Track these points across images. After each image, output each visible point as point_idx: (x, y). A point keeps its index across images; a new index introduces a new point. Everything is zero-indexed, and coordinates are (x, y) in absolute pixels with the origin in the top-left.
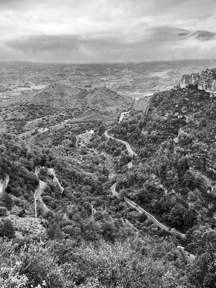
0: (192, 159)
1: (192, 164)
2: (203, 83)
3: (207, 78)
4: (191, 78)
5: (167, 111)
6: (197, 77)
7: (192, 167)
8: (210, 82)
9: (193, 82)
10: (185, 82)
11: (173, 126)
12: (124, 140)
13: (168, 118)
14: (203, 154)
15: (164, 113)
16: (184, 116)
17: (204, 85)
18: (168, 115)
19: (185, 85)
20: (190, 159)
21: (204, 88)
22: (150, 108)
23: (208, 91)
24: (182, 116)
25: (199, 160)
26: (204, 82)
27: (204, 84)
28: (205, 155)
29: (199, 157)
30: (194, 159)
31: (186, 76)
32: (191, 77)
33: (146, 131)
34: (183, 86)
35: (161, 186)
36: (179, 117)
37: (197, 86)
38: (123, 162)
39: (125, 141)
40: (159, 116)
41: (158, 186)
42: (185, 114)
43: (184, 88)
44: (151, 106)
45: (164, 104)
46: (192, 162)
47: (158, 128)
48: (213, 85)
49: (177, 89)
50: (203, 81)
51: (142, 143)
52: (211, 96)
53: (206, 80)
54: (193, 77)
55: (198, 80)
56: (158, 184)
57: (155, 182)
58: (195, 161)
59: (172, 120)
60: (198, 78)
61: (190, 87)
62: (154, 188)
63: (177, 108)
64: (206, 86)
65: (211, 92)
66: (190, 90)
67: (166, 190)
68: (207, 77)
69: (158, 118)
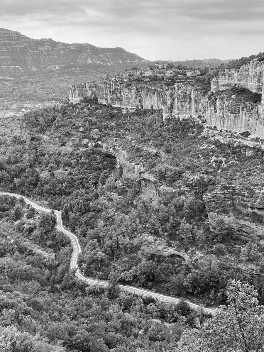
0: (214, 201)
1: (214, 208)
2: (106, 95)
3: (112, 87)
4: (86, 87)
5: (69, 138)
6: (94, 86)
7: (214, 212)
8: (118, 93)
9: (89, 94)
10: (79, 95)
11: (86, 159)
12: (10, 192)
13: (73, 149)
14: (228, 191)
15: (65, 142)
16: (98, 143)
17: (109, 98)
18: (71, 144)
19: (80, 99)
20: (211, 201)
21: (109, 102)
22: (32, 136)
23: (117, 105)
24: (95, 143)
25: (223, 201)
26: (109, 93)
27: (108, 96)
28: (231, 191)
29: (222, 196)
30: (215, 200)
31: (79, 86)
32: (84, 87)
33: (44, 172)
34: (75, 100)
35: (171, 251)
36: (89, 144)
37: (96, 99)
38: (47, 227)
39: (13, 193)
40: (56, 147)
41: (165, 251)
42: (98, 140)
43: (78, 103)
44: (34, 133)
45: (57, 127)
46: (213, 205)
47: (65, 165)
48: (126, 97)
49: (66, 105)
50: (106, 91)
51: (53, 191)
52: (125, 112)
53: (111, 90)
54: (89, 87)
55: (95, 91)
56: (165, 248)
57: (157, 246)
58: (217, 203)
59: (81, 151)
60: (95, 88)
61: (87, 101)
62: (160, 256)
63: (82, 132)
64: (112, 99)
65: (123, 107)
66: (89, 105)
67: (185, 255)
68: (112, 85)
69: (56, 151)
